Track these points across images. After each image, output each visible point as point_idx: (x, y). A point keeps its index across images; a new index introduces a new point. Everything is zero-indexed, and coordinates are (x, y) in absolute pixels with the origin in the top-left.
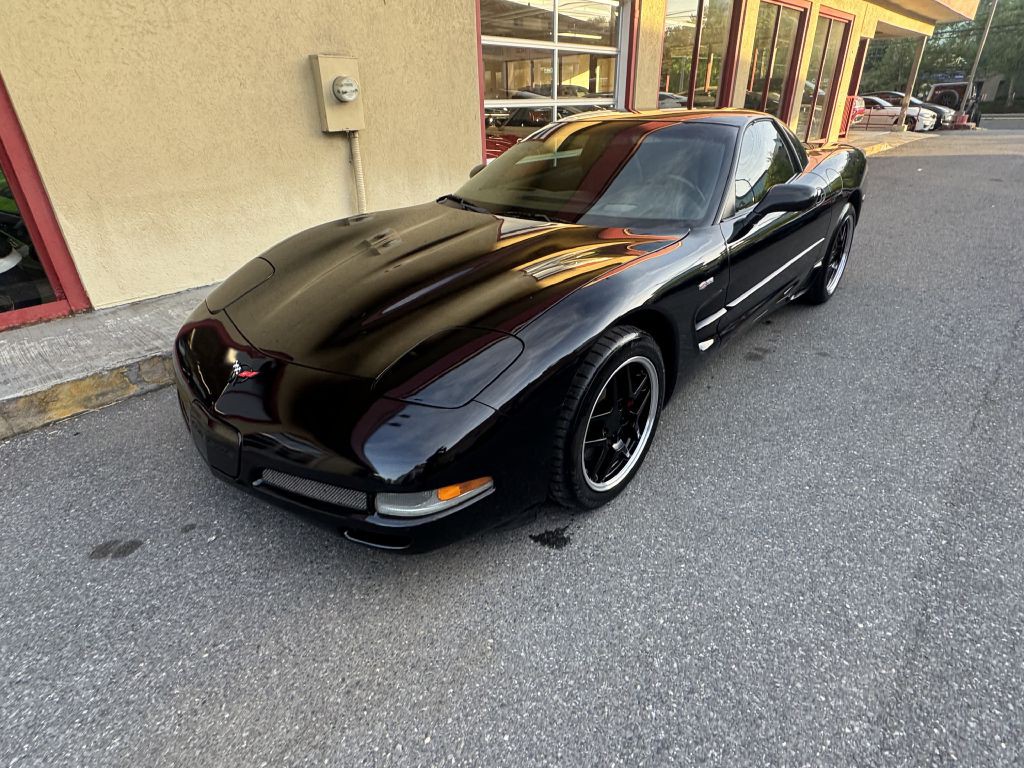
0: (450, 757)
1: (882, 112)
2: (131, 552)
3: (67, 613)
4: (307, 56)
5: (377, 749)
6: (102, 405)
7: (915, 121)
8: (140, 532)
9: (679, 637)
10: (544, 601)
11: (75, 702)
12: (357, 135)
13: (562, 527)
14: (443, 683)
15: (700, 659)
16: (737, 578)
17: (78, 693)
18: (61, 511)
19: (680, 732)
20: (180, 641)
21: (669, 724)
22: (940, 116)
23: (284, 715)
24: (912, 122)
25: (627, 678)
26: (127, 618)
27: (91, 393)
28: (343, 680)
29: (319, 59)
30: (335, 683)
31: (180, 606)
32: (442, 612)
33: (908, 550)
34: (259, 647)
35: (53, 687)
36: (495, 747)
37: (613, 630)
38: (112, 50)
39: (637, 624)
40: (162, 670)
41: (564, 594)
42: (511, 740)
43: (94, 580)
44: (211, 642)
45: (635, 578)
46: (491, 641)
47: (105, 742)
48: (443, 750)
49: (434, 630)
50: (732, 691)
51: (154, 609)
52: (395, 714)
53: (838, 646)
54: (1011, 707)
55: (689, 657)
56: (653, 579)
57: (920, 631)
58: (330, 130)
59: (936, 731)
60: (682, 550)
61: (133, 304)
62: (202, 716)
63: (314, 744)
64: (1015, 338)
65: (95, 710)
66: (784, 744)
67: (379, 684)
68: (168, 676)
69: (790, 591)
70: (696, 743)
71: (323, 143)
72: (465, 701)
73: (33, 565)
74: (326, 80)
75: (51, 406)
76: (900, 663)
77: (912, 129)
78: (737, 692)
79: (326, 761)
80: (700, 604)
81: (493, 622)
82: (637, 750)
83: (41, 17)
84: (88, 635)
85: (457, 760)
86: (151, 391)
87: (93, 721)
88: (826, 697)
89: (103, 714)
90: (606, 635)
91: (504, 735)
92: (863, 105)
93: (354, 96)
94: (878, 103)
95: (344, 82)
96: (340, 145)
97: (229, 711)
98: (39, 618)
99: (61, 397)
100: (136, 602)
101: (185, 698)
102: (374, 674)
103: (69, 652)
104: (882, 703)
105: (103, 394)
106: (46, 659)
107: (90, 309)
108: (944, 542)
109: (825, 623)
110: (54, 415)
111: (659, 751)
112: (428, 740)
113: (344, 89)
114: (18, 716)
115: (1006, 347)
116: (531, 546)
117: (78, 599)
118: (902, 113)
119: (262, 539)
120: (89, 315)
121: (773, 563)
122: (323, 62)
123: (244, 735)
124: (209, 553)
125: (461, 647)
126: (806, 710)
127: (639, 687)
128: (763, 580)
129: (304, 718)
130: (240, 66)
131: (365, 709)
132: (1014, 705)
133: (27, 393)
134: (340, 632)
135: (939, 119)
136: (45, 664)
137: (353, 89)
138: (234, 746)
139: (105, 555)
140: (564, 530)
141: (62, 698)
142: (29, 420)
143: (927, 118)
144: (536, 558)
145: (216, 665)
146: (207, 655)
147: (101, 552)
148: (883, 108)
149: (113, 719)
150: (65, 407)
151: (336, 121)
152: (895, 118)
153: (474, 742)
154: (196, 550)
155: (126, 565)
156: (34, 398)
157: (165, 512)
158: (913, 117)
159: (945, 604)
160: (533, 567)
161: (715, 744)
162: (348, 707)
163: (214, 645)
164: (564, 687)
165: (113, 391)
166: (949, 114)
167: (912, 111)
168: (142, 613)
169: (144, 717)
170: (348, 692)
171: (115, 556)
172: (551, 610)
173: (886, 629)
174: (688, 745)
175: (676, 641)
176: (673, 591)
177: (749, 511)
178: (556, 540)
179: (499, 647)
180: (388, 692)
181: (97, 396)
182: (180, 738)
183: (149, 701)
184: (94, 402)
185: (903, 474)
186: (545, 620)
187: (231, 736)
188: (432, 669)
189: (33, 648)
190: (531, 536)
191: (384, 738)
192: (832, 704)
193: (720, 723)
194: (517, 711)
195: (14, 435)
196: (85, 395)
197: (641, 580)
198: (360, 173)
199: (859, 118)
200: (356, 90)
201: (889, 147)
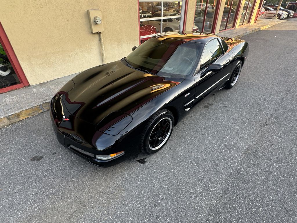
0: (110, 216)
1: (270, 12)
2: (41, 159)
3: (26, 176)
4: (86, 11)
5: (94, 213)
6: (33, 115)
7: (280, 15)
8: (43, 154)
9: (167, 190)
10: (137, 178)
11: (28, 198)
12: (102, 33)
13: (145, 158)
14: (111, 198)
15: (171, 196)
16: (185, 175)
17: (29, 196)
18: (24, 147)
19: (162, 214)
20: (52, 184)
21: (160, 211)
22: (289, 13)
23: (74, 204)
24: (279, 15)
25: (153, 200)
26: (40, 177)
27: (30, 112)
28: (88, 196)
29: (90, 12)
30: (86, 197)
31: (52, 175)
32: (113, 180)
33: (229, 169)
34: (70, 186)
35: (23, 194)
36: (120, 215)
37: (152, 187)
38: (31, 13)
39: (158, 186)
40: (48, 191)
41: (142, 177)
42: (124, 213)
43: (32, 167)
44: (59, 185)
45: (160, 173)
46: (123, 188)
47: (35, 208)
48: (108, 214)
49: (110, 185)
50: (176, 204)
51: (46, 175)
52: (99, 205)
53: (204, 195)
54: (240, 213)
55: (168, 195)
56: (164, 174)
57: (225, 192)
58: (94, 32)
59: (220, 217)
60: (173, 166)
61: (41, 84)
62: (56, 203)
63: (80, 211)
64: (281, 103)
65: (33, 200)
66: (185, 218)
67: (96, 198)
68: (49, 193)
69: (197, 179)
70: (165, 216)
71: (92, 36)
72: (115, 203)
73: (18, 162)
74: (92, 18)
75: (20, 116)
76: (217, 200)
77: (279, 19)
78: (177, 205)
79: (83, 216)
80: (174, 181)
81: (124, 183)
82: (151, 217)
83: (11, 6)
84: (31, 181)
85: (111, 217)
86: (46, 111)
87: (32, 203)
88: (198, 207)
89: (34, 201)
90: (150, 188)
91: (122, 212)
92: (264, 10)
93: (100, 23)
94: (269, 9)
95: (97, 18)
96: (97, 36)
97: (62, 202)
98: (20, 176)
99: (23, 114)
100: (42, 173)
101: (53, 198)
102: (95, 195)
103: (27, 185)
104: (210, 209)
105: (33, 113)
106: (22, 187)
107: (29, 85)
108: (239, 167)
109: (203, 188)
110: (21, 118)
111: (156, 218)
112: (105, 212)
113: (97, 20)
114: (16, 201)
115: (277, 106)
116: (137, 163)
117: (28, 172)
118: (276, 13)
119: (72, 157)
120: (29, 87)
121: (195, 171)
123: (65, 208)
124: (59, 161)
125: (116, 189)
126: (192, 210)
127: (155, 202)
128: (191, 176)
129: (79, 205)
130: (67, 15)
131: (92, 204)
132: (241, 212)
133: (14, 113)
134: (88, 184)
135: (288, 14)
136: (22, 188)
137: (100, 20)
138: (63, 211)
139: (34, 160)
140: (145, 159)
141: (26, 197)
142: (15, 120)
143: (284, 14)
144: (137, 166)
145: (60, 191)
146: (57, 188)
147: (34, 159)
148: (271, 11)
149: (37, 203)
150: (24, 116)
151: (95, 30)
152: (274, 14)
153: (116, 213)
154: (56, 160)
155: (39, 163)
156: (16, 114)
157: (49, 149)
158: (280, 14)
159: (233, 185)
160: (136, 169)
161: (169, 217)
162: (89, 203)
163: (60, 186)
164: (138, 201)
165: (36, 112)
166: (292, 13)
167: (280, 12)
168: (43, 176)
169: (44, 202)
170: (89, 199)
171: (37, 161)
172: (138, 181)
173: (217, 191)
174: (163, 217)
175: (166, 191)
176: (168, 177)
177: (192, 155)
178: (143, 162)
179: (125, 190)
180: (98, 200)
181: (32, 113)
182: (51, 208)
183: (45, 199)
184: (31, 115)
185: (235, 147)
186: (136, 183)
187: (62, 208)
188: (108, 195)
189: (18, 184)
190: (137, 160)
191: (96, 211)
192: (199, 209)
193: (172, 212)
194: (126, 206)
195: (12, 124)
196: (29, 113)
197: (161, 174)
198: (103, 44)
199: (262, 15)
200: (101, 21)
201: (269, 27)
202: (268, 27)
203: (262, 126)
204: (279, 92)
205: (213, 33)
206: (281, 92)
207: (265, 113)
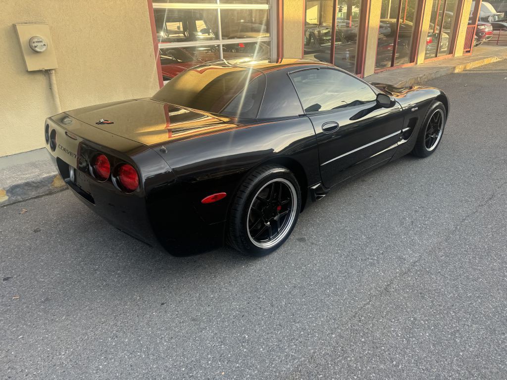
4: (11, 24)
12: (53, 72)
29: (17, 26)
58: (29, 70)
64: (453, 232)
74: (24, 39)
92: (491, 28)
93: (44, 49)
95: (36, 40)
96: (41, 80)
113: (36, 44)
115: (440, 240)
122: (19, 28)
137: (42, 44)
151: (33, 64)
198: (57, 96)
199: (488, 38)
200: (44, 45)
201: (499, 60)
202: (494, 60)
203: (371, 296)
204: (461, 201)
205: (360, 73)
206: (467, 201)
207: (400, 258)
